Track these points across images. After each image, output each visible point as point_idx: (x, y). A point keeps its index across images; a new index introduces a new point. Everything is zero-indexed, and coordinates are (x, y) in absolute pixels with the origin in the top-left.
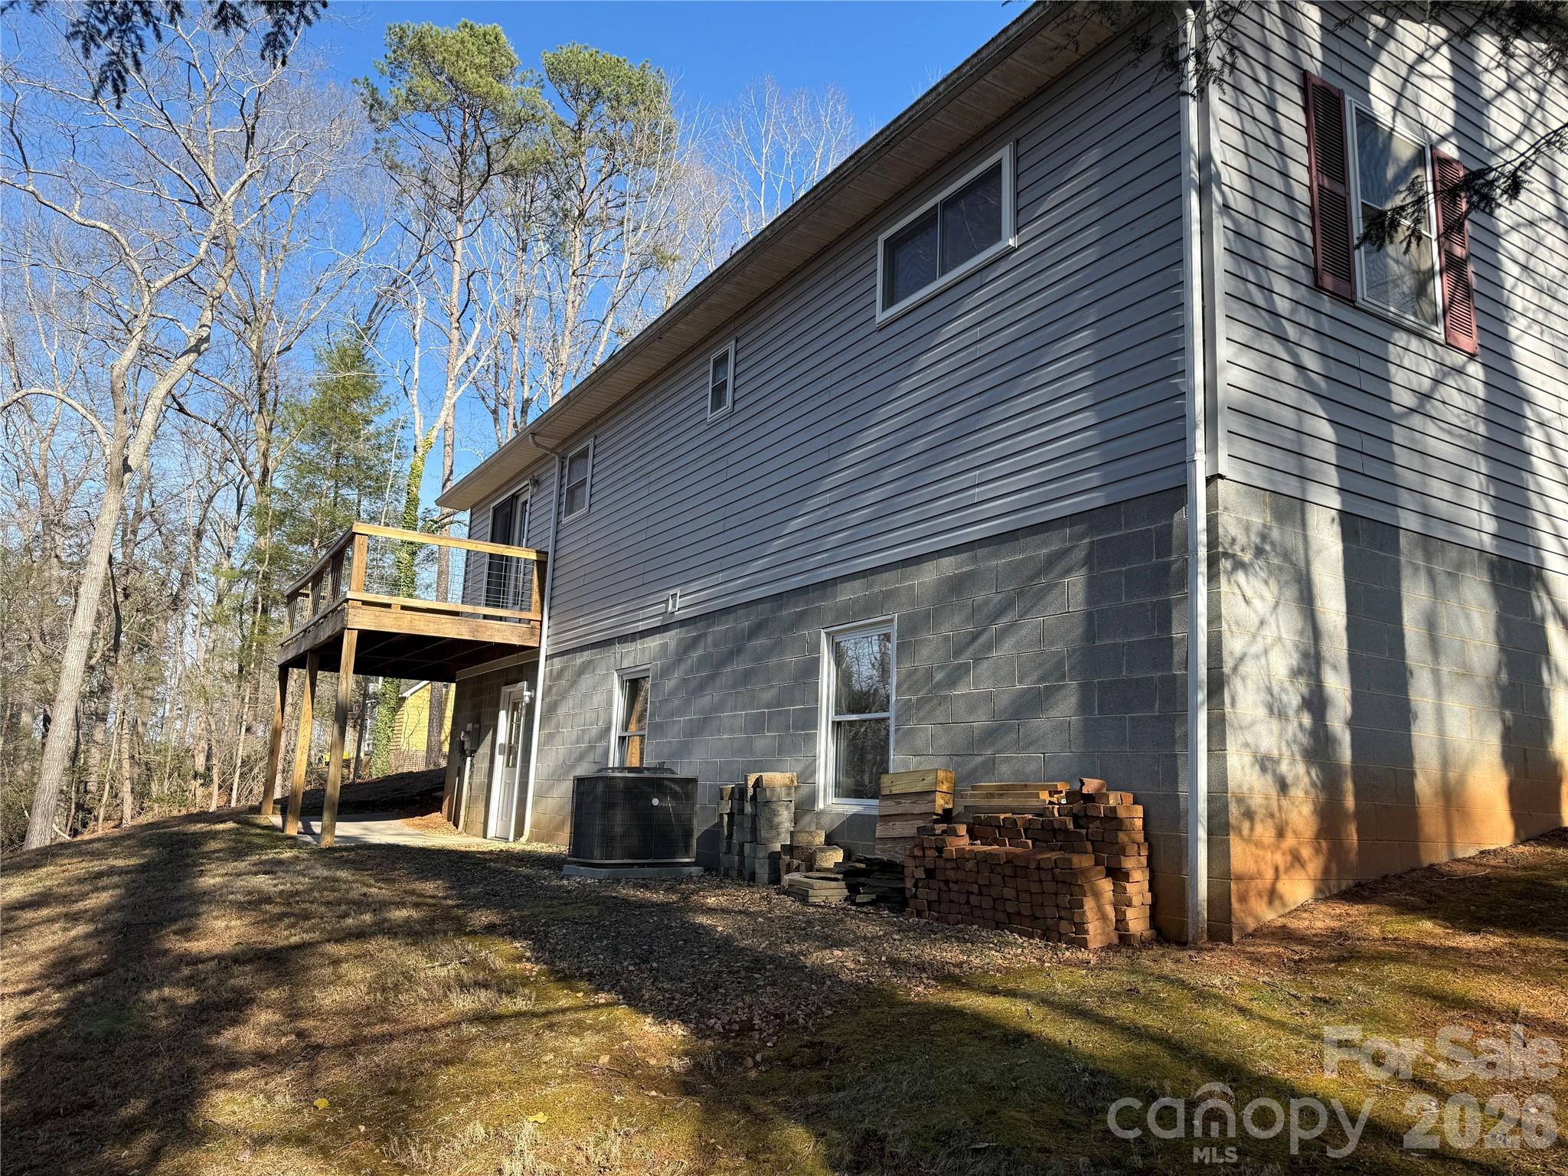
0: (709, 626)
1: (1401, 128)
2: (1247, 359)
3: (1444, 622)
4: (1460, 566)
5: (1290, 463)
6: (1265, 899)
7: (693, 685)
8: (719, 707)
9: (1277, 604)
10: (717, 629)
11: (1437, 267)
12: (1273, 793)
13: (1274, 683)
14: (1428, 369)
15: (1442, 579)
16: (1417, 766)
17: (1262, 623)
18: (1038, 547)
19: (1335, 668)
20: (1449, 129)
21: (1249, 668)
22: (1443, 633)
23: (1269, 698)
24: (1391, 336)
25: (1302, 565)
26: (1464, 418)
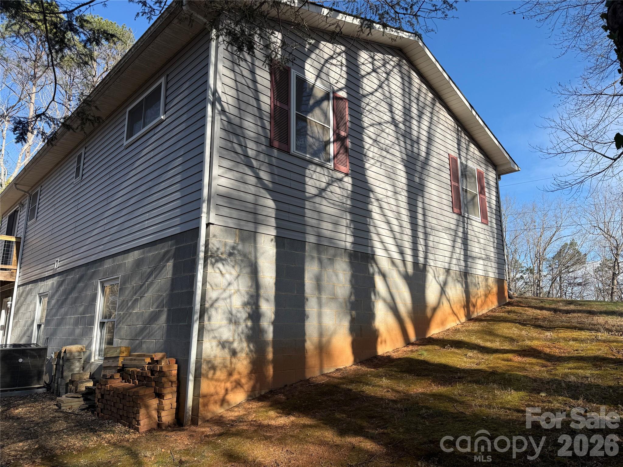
0: (67, 276)
1: (319, 84)
2: (230, 175)
3: (325, 278)
4: (335, 256)
5: (250, 217)
6: (219, 403)
7: (60, 302)
8: (66, 314)
9: (239, 275)
10: (69, 277)
11: (332, 140)
12: (228, 357)
13: (233, 309)
14: (325, 179)
15: (325, 261)
16: (307, 338)
17: (229, 284)
18: (161, 249)
19: (267, 300)
20: (343, 86)
21: (221, 304)
22: (325, 283)
23: (230, 316)
24: (307, 166)
25: (253, 259)
26: (341, 198)
